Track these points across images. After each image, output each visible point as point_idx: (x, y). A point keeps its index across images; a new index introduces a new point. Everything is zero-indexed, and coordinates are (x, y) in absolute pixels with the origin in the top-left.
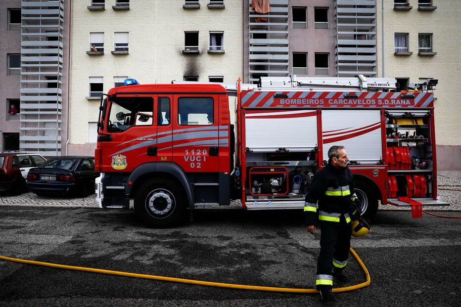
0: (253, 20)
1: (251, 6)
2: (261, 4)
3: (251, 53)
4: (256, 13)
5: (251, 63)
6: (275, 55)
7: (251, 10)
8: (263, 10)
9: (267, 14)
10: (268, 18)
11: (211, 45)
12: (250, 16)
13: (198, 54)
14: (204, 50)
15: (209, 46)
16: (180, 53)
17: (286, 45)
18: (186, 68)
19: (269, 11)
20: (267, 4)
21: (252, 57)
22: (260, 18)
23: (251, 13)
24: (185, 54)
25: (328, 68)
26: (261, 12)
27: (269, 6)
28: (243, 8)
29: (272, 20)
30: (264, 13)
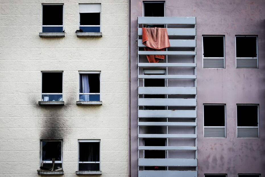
0: (143, 59)
1: (141, 37)
2: (155, 36)
3: (141, 108)
4: (148, 49)
5: (141, 124)
6: (176, 111)
7: (140, 44)
8: (157, 44)
9: (164, 49)
10: (165, 56)
11: (81, 91)
12: (140, 53)
13: (61, 106)
14: (72, 99)
15: (78, 93)
16: (35, 104)
17: (193, 96)
18: (44, 127)
19: (167, 46)
20: (164, 36)
21: (143, 114)
22: (155, 55)
23: (141, 49)
24: (41, 106)
25: (258, 127)
26: (155, 47)
27: (166, 38)
28: (130, 36)
29: (171, 59)
30: (160, 48)
